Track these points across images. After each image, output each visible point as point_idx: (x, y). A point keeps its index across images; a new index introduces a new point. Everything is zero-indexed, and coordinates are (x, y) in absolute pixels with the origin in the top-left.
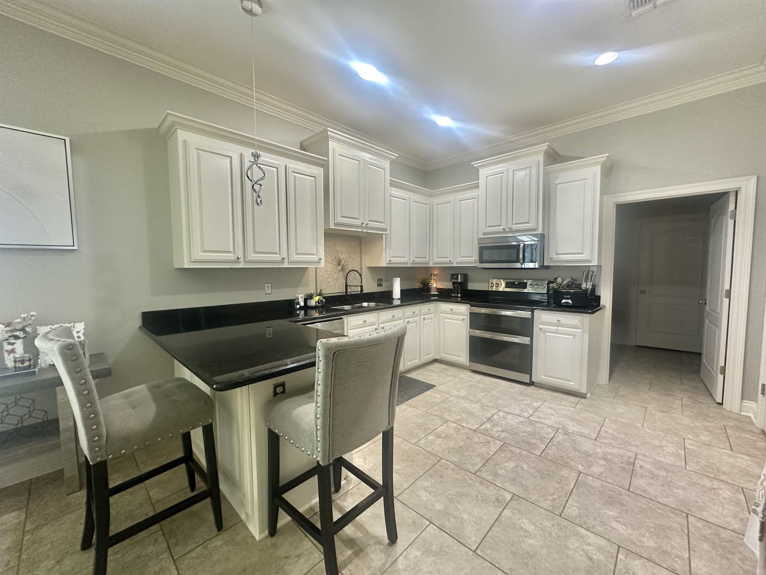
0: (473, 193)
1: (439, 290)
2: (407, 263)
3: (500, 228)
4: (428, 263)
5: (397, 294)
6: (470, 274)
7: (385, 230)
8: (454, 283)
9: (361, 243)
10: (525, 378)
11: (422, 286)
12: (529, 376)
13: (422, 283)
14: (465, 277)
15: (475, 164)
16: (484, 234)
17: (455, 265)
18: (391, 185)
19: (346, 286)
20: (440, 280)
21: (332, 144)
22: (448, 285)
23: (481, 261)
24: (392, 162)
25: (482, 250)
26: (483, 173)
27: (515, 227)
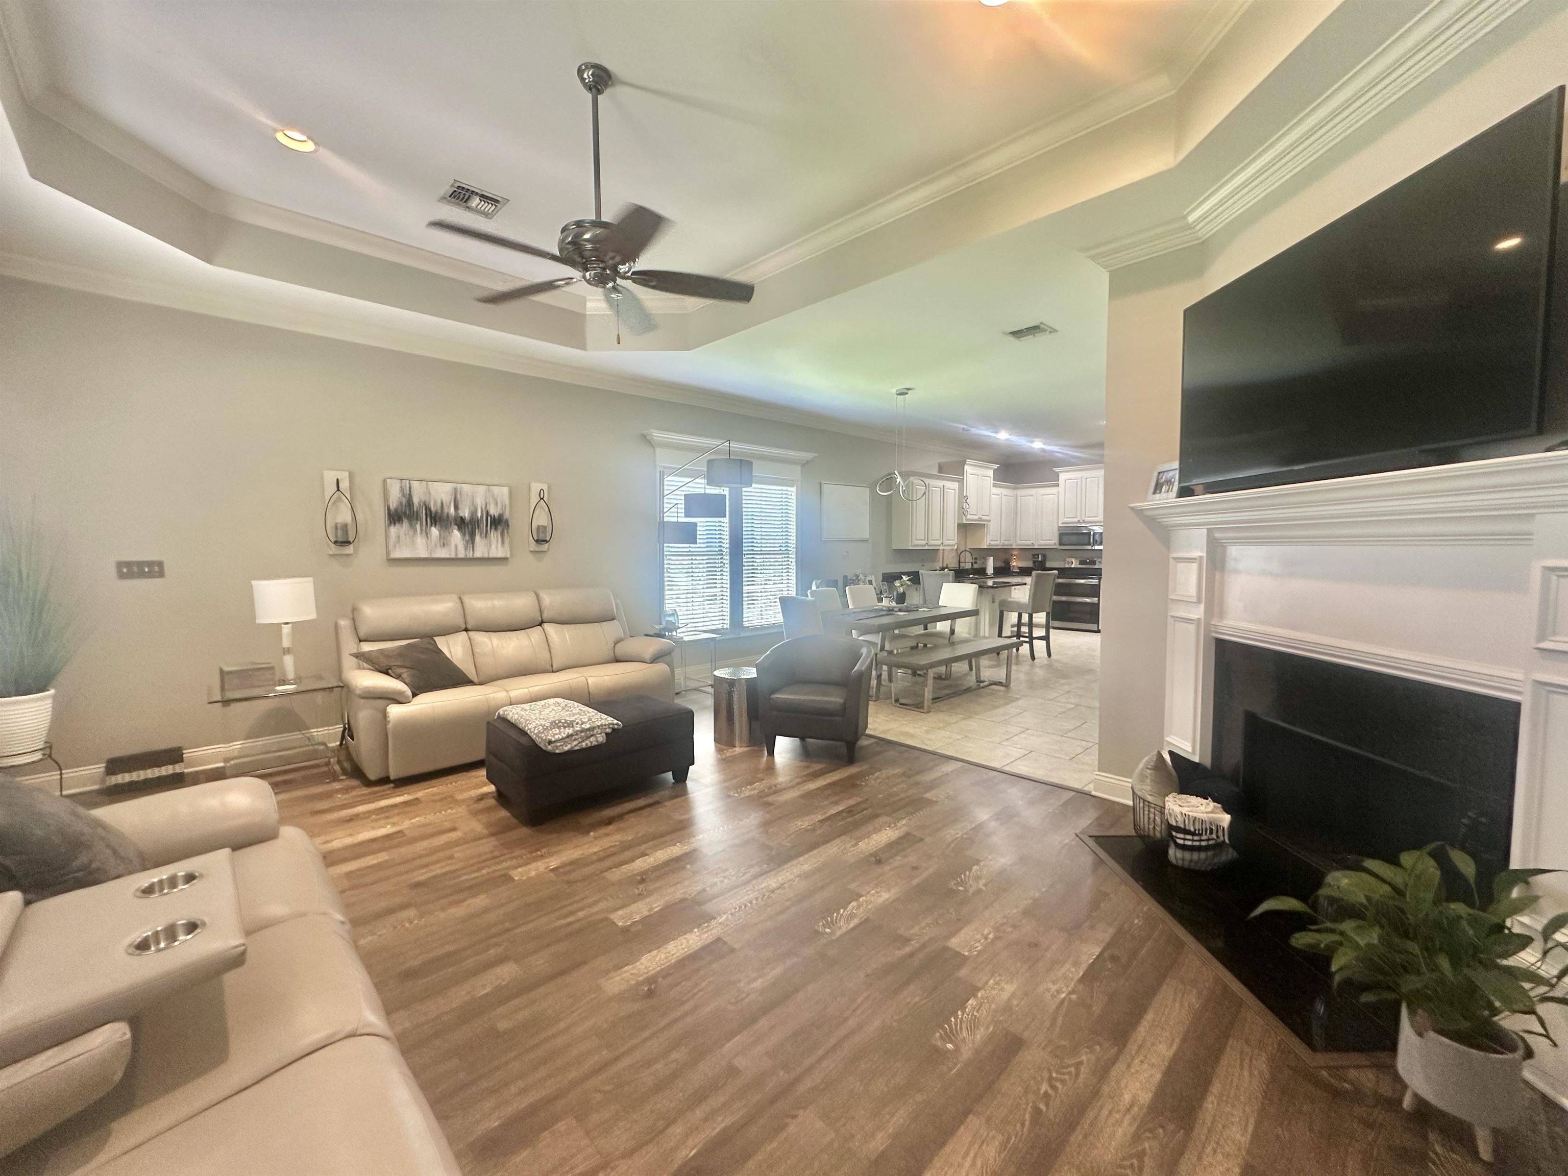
0: (1054, 490)
1: (1019, 568)
2: (998, 545)
3: (1076, 520)
4: (1012, 545)
5: (990, 570)
6: (1049, 555)
7: (989, 521)
8: (1034, 562)
9: (966, 531)
10: (1094, 627)
11: (1003, 565)
12: (1096, 625)
13: (1004, 562)
14: (1044, 556)
15: (1057, 470)
16: (1063, 523)
17: (1036, 547)
18: (994, 486)
19: (959, 562)
20: (1019, 559)
21: (966, 467)
22: (1028, 564)
23: (1060, 544)
24: (995, 471)
25: (1061, 535)
26: (1063, 477)
27: (1087, 519)
